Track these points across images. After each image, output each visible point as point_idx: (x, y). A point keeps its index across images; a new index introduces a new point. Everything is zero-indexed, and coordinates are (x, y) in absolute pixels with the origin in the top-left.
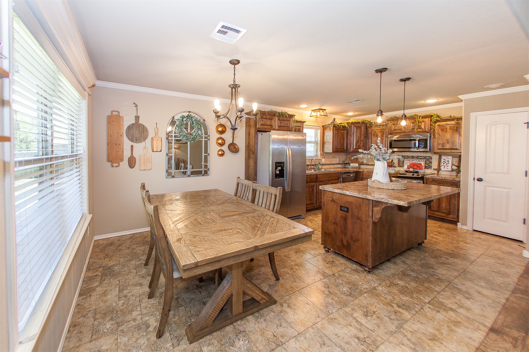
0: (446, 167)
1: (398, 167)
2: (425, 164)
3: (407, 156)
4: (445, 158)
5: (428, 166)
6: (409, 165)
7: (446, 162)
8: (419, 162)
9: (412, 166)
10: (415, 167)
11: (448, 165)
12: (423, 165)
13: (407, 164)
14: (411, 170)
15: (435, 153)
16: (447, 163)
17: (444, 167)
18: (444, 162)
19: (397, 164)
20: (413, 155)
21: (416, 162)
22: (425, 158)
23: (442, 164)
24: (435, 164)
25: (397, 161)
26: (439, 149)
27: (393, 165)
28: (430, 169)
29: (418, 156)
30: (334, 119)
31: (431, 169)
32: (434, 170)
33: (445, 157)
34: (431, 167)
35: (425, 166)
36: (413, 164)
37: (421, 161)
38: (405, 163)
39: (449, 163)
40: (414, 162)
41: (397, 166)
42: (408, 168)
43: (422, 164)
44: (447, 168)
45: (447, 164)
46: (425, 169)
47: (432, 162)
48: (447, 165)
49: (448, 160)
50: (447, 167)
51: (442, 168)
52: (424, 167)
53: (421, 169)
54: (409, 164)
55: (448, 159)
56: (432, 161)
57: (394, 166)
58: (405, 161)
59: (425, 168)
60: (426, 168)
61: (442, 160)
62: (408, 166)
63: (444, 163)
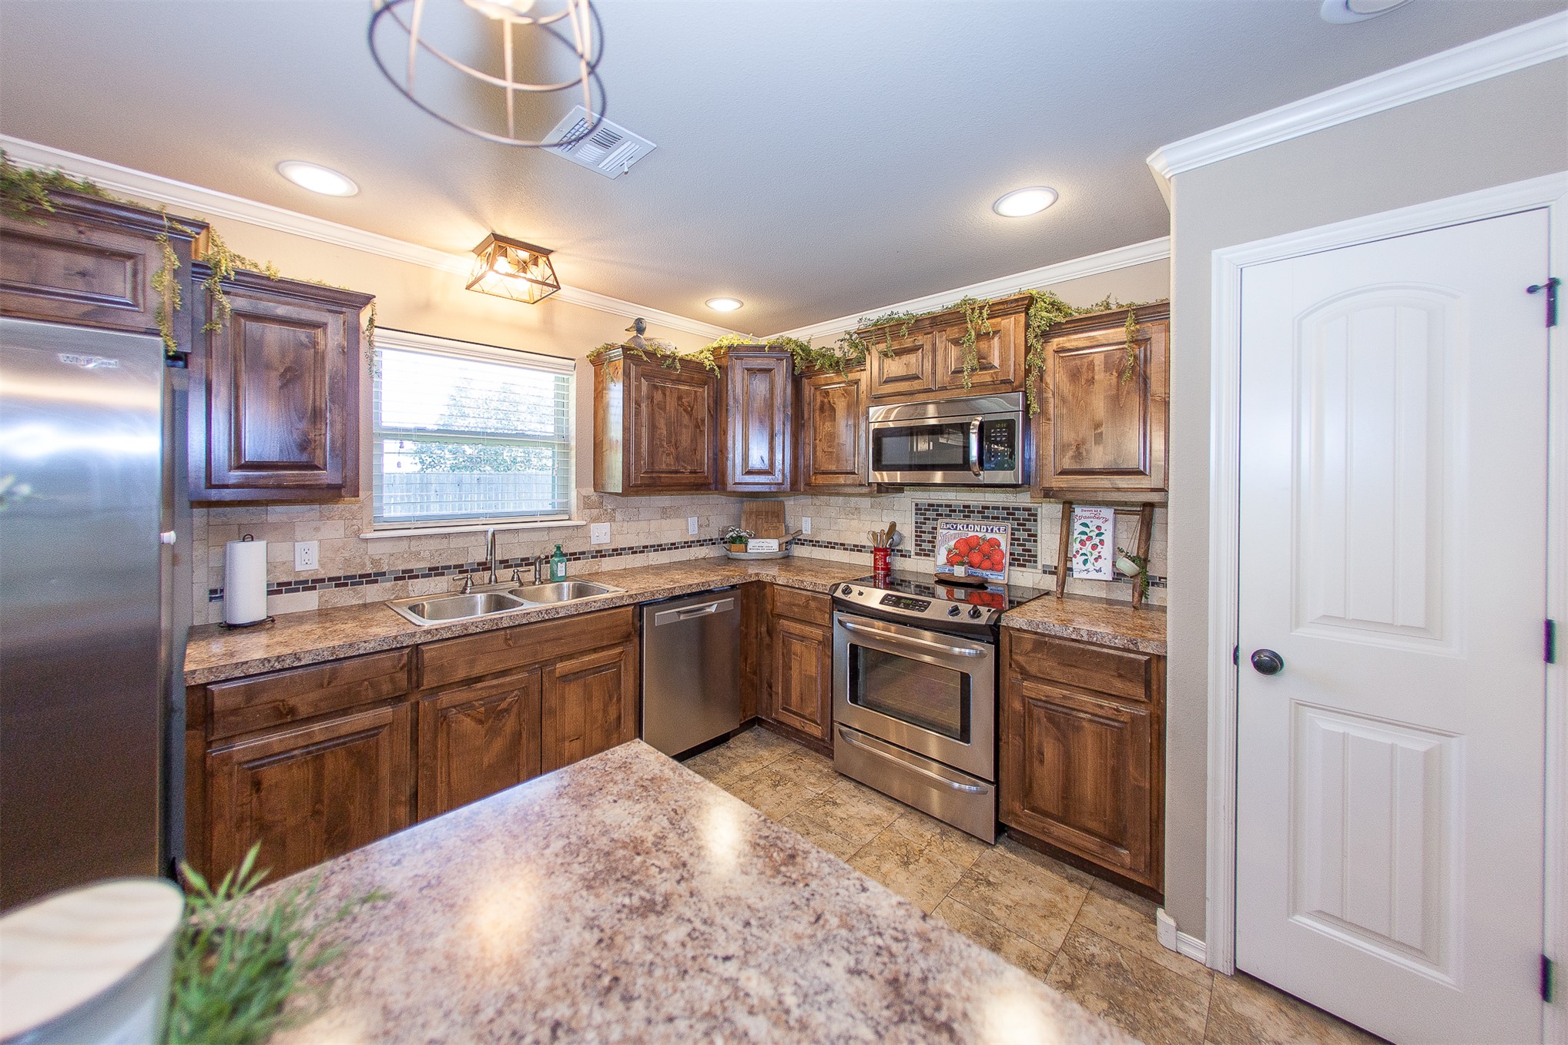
0: (1091, 559)
1: (917, 554)
2: (1012, 544)
3: (947, 506)
4: (1085, 517)
5: (1025, 558)
6: (955, 548)
7: (1090, 538)
8: (989, 536)
9: (964, 552)
10: (976, 558)
11: (1099, 549)
12: (1003, 547)
13: (947, 538)
14: (959, 572)
15: (1048, 494)
16: (1096, 541)
17: (1085, 562)
18: (1084, 537)
19: (914, 543)
20: (966, 503)
21: (980, 535)
22: (1010, 512)
23: (1077, 546)
24: (1047, 549)
25: (914, 529)
26: (1064, 472)
27: (898, 544)
28: (1030, 567)
29: (988, 508)
30: (639, 327)
31: (1036, 568)
32: (1045, 572)
33: (1087, 514)
34: (1036, 556)
35: (1011, 554)
36: (967, 541)
37: (995, 529)
38: (939, 538)
39: (1102, 542)
40: (971, 534)
41: (913, 553)
42: (951, 562)
43: (999, 545)
44: (1098, 565)
45: (1094, 547)
46: (1014, 565)
47: (1039, 536)
48: (1095, 554)
49: (1099, 528)
50: (1096, 560)
51: (1077, 563)
52: (1007, 560)
53: (997, 567)
54: (952, 544)
55: (1099, 522)
56: (1039, 531)
57: (901, 551)
58: (939, 531)
59: (1010, 564)
60: (1015, 561)
61: (1077, 528)
62: (950, 551)
63: (1083, 543)
